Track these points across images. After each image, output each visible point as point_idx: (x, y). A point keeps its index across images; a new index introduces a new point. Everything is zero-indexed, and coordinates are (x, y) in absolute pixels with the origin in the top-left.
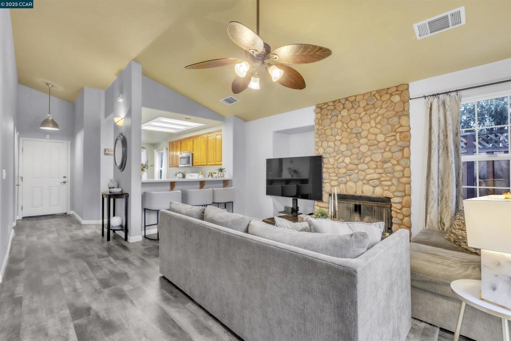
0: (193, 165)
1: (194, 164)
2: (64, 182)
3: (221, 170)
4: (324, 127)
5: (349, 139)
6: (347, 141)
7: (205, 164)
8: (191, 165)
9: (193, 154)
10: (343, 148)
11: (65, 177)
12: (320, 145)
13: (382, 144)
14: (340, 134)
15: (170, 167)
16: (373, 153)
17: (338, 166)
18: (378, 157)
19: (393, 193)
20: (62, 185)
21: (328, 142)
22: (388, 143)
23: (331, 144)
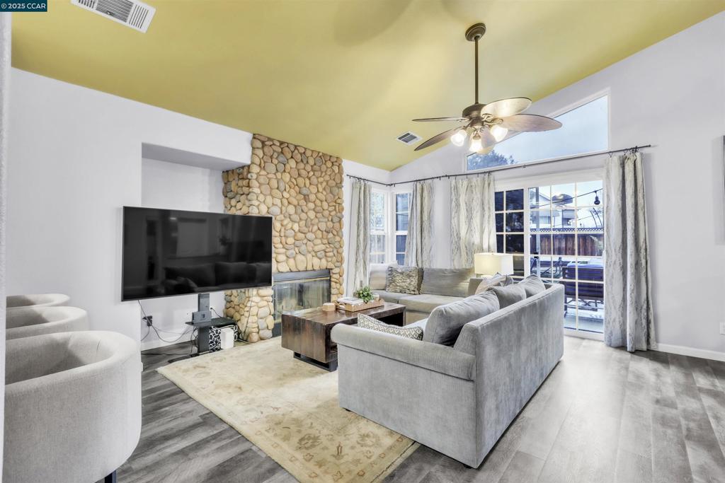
4: (268, 173)
5: (297, 200)
6: (295, 202)
10: (291, 209)
12: (262, 200)
13: (326, 213)
14: (287, 190)
16: (319, 221)
17: (286, 235)
18: (323, 226)
19: (334, 264)
21: (273, 197)
22: (330, 212)
23: (278, 202)
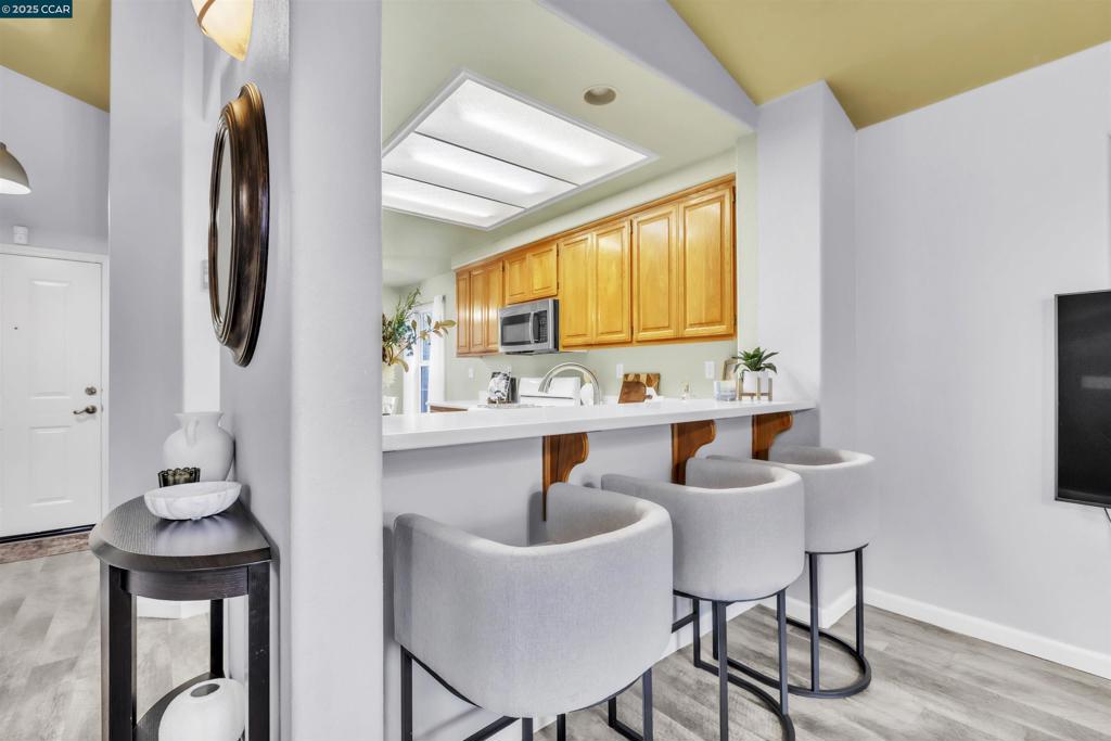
0: (556, 346)
1: (562, 342)
2: (87, 411)
3: (756, 361)
7: (624, 336)
8: (550, 344)
9: (556, 303)
11: (91, 392)
15: (460, 355)
20: (79, 421)
